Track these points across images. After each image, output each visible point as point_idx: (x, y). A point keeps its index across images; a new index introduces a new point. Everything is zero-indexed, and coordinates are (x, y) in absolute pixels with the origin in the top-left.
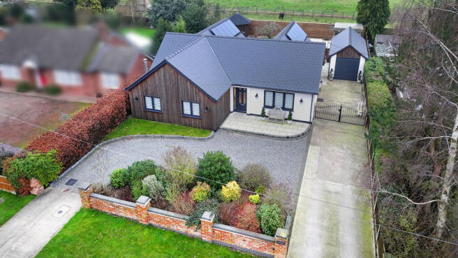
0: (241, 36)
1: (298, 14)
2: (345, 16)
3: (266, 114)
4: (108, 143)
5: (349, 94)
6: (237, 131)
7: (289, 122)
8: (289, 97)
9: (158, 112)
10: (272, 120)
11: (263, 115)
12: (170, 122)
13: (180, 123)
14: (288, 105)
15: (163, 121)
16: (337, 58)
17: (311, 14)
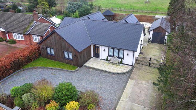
0: (106, 20)
1: (140, 11)
2: (163, 13)
3: (109, 60)
4: (24, 70)
5: (158, 51)
6: (91, 68)
7: (121, 65)
8: (121, 52)
9: (53, 56)
10: (112, 63)
11: (107, 60)
12: (58, 61)
13: (63, 62)
14: (121, 56)
15: (55, 60)
16: (153, 32)
17: (146, 11)
